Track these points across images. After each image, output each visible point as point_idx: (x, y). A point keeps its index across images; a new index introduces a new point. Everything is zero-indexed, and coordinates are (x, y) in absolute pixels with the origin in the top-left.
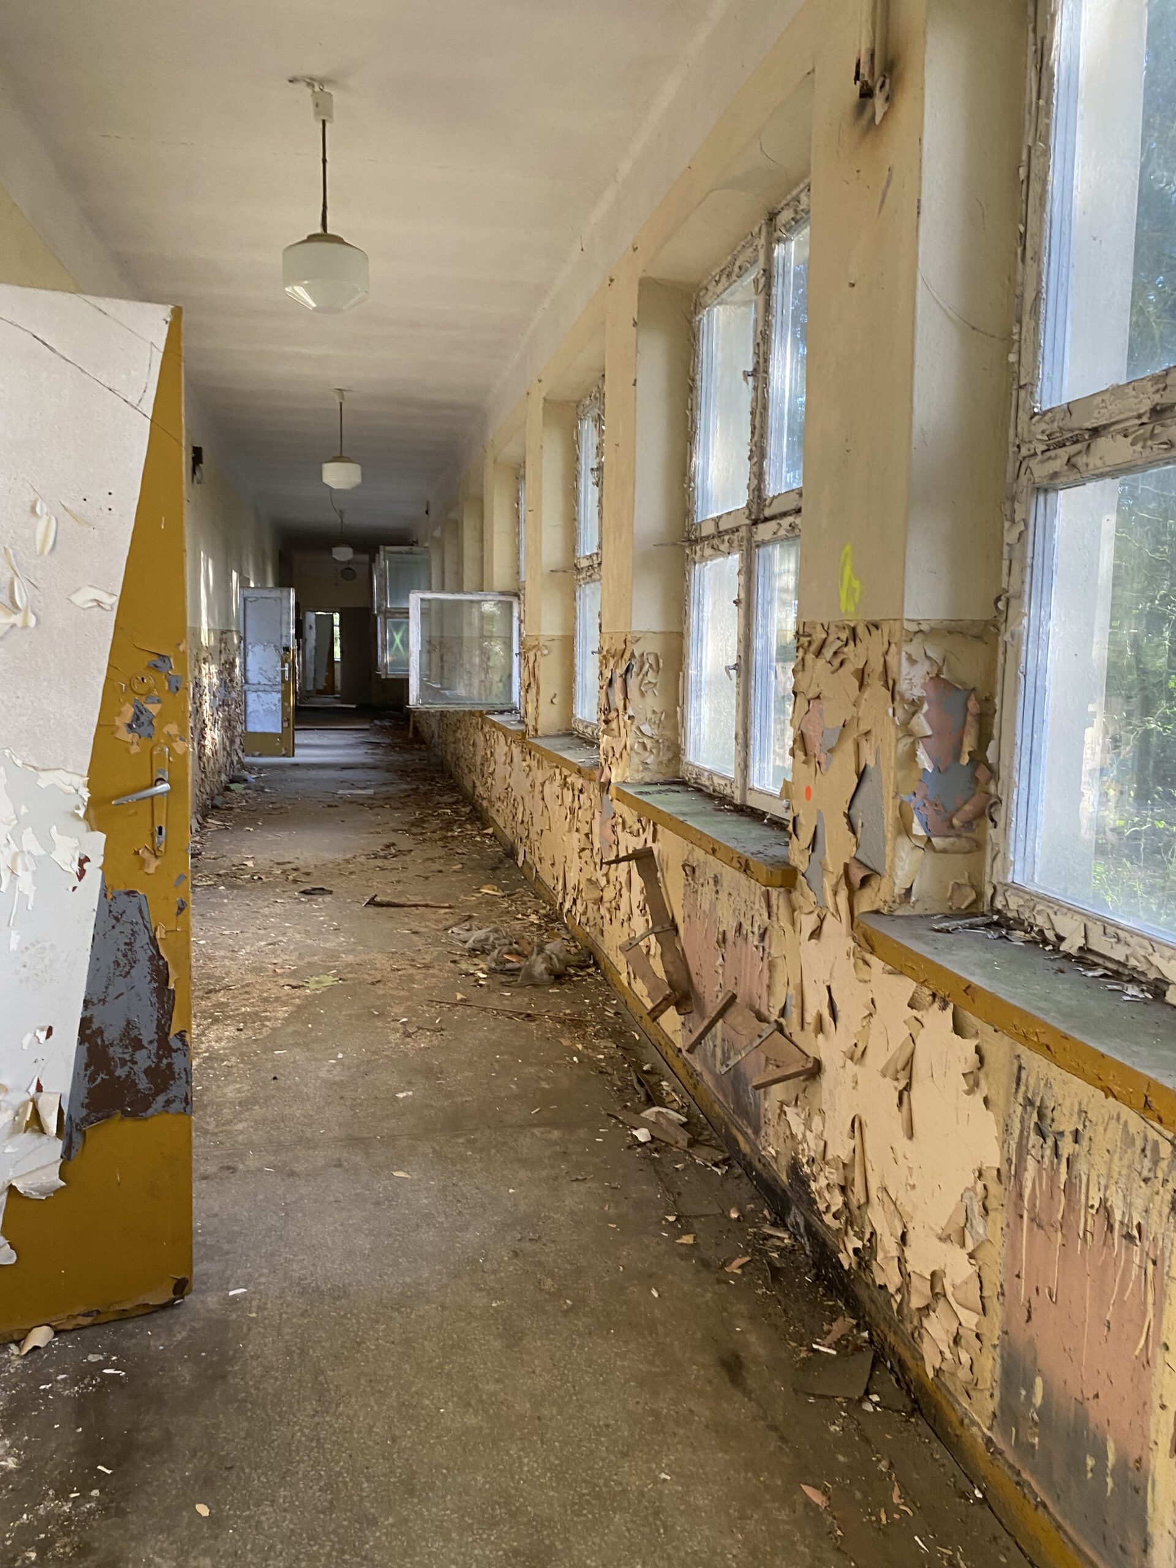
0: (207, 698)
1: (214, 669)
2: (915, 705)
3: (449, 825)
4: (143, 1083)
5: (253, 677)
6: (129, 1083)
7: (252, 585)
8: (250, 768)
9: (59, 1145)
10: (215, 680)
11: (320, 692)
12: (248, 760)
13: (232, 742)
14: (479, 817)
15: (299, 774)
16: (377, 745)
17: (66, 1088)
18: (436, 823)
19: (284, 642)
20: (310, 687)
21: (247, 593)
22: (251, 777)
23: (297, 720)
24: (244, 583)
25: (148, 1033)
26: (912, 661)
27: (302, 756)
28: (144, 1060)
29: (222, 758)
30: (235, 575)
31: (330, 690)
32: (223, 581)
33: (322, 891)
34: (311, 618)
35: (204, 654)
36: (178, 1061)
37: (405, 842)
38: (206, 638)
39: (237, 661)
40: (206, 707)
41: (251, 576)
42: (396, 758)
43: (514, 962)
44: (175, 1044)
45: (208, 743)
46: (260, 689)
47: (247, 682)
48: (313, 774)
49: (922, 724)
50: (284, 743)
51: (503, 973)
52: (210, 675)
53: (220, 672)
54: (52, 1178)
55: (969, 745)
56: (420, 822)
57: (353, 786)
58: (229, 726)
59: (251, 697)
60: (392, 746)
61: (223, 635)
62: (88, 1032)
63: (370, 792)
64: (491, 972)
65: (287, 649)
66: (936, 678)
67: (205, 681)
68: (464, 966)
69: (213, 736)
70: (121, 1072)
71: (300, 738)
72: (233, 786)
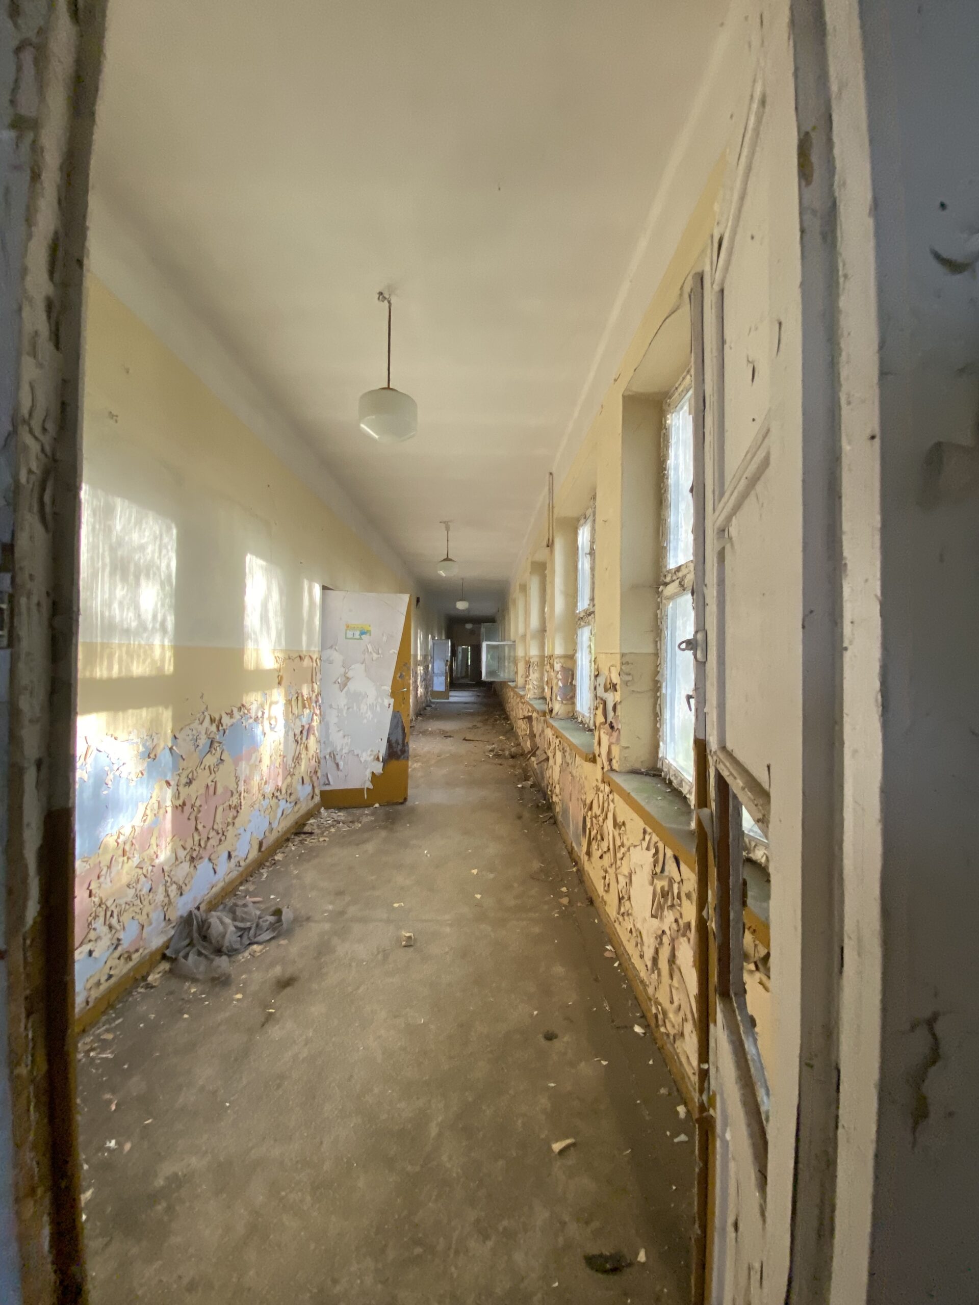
0: (419, 677)
1: (422, 668)
2: (558, 672)
3: (496, 720)
4: (399, 753)
5: (436, 671)
6: (396, 752)
7: (436, 638)
8: (433, 703)
9: (382, 764)
10: (422, 671)
11: (462, 678)
12: (433, 700)
13: (427, 693)
14: (507, 718)
15: (451, 705)
16: (478, 696)
17: (384, 752)
18: (493, 720)
19: (447, 659)
20: (459, 675)
21: (435, 641)
22: (433, 706)
23: (450, 688)
24: (433, 638)
25: (400, 741)
26: (557, 663)
27: (451, 699)
28: (400, 747)
29: (423, 698)
30: (430, 636)
31: (466, 676)
32: (426, 638)
33: (450, 737)
34: (460, 649)
35: (418, 663)
36: (406, 749)
37: (479, 725)
38: (419, 658)
39: (430, 666)
40: (419, 680)
41: (436, 636)
42: (485, 700)
43: (500, 753)
44: (406, 744)
45: (419, 692)
46: (438, 675)
47: (434, 673)
48: (455, 705)
49: (560, 676)
50: (445, 695)
51: (497, 756)
52: (420, 670)
53: (424, 669)
54: (380, 771)
55: (570, 681)
56: (487, 720)
57: (467, 709)
58: (426, 688)
59: (435, 679)
60: (485, 697)
61: (425, 657)
62: (389, 741)
63: (472, 711)
64: (494, 755)
65: (447, 661)
66: (562, 667)
67: (419, 672)
68: (487, 754)
69: (421, 691)
70: (395, 750)
71: (451, 693)
72: (427, 708)
